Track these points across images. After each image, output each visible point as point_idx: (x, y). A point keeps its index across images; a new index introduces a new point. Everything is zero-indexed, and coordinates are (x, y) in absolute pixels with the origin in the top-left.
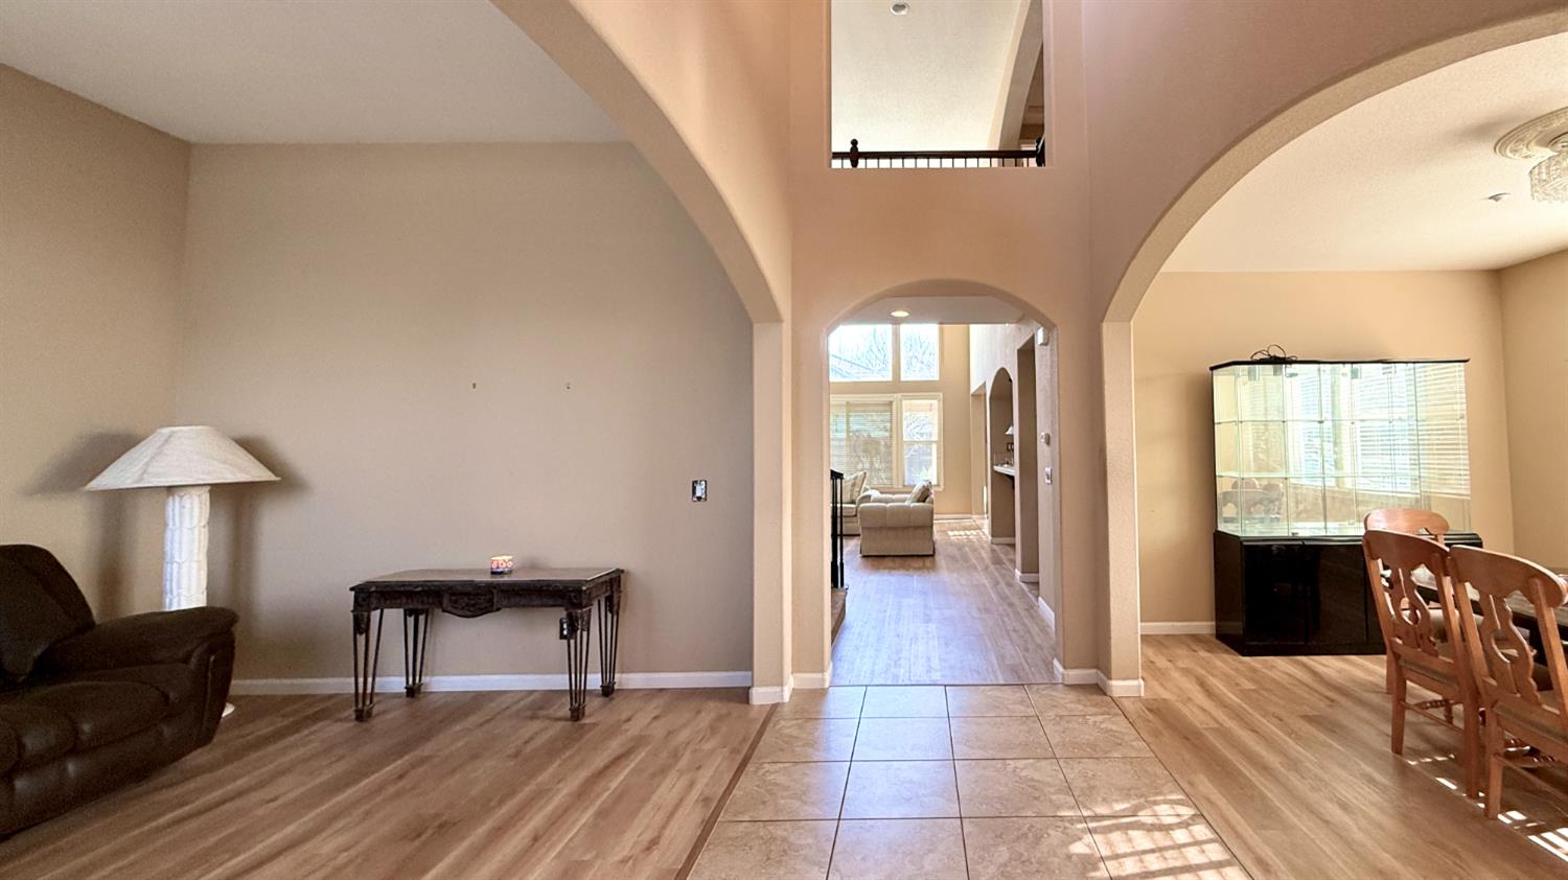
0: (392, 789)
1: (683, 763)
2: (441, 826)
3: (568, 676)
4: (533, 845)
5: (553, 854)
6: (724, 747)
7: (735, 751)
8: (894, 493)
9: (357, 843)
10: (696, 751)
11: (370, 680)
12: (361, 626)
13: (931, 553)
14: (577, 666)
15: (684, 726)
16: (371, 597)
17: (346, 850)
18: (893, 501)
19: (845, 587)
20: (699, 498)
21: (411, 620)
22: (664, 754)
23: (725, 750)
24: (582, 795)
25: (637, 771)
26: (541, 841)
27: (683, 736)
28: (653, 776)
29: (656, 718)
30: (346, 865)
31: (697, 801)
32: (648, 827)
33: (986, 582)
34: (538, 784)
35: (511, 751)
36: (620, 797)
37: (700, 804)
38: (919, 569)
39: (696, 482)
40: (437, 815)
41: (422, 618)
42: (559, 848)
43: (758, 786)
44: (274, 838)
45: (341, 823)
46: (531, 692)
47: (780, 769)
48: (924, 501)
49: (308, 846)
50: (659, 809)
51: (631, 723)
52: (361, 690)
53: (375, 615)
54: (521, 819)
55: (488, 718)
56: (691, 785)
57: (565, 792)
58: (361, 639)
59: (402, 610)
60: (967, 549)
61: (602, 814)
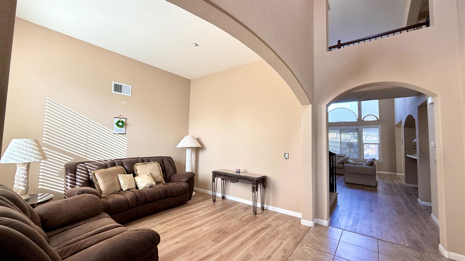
0: (217, 220)
1: (279, 236)
2: (224, 232)
3: (252, 202)
4: (241, 245)
5: (245, 249)
6: (292, 235)
7: (295, 238)
8: (359, 162)
9: (210, 230)
10: (283, 233)
11: (215, 193)
12: (214, 181)
13: (375, 186)
14: (255, 200)
15: (281, 225)
16: (216, 174)
17: (207, 231)
18: (358, 164)
19: (337, 192)
20: (286, 158)
21: (223, 181)
22: (275, 232)
23: (292, 236)
24: (254, 235)
25: (267, 234)
26: (243, 245)
27: (281, 228)
28: (271, 237)
29: (274, 220)
30: (207, 234)
31: (282, 249)
32: (268, 252)
33: (401, 201)
34: (244, 229)
35: (240, 218)
36: (263, 240)
37: (283, 251)
38: (369, 191)
39: (285, 153)
40: (223, 229)
41: (224, 181)
42: (247, 248)
43: (301, 252)
44: (197, 223)
45: (207, 224)
46: (246, 204)
47: (309, 249)
48: (372, 166)
49: (202, 227)
50: (272, 248)
51: (267, 219)
52: (214, 195)
53: (216, 178)
54: (239, 237)
55: (236, 208)
56: (281, 244)
57: (249, 233)
58: (214, 183)
59: (221, 179)
60: (393, 186)
61: (258, 243)
